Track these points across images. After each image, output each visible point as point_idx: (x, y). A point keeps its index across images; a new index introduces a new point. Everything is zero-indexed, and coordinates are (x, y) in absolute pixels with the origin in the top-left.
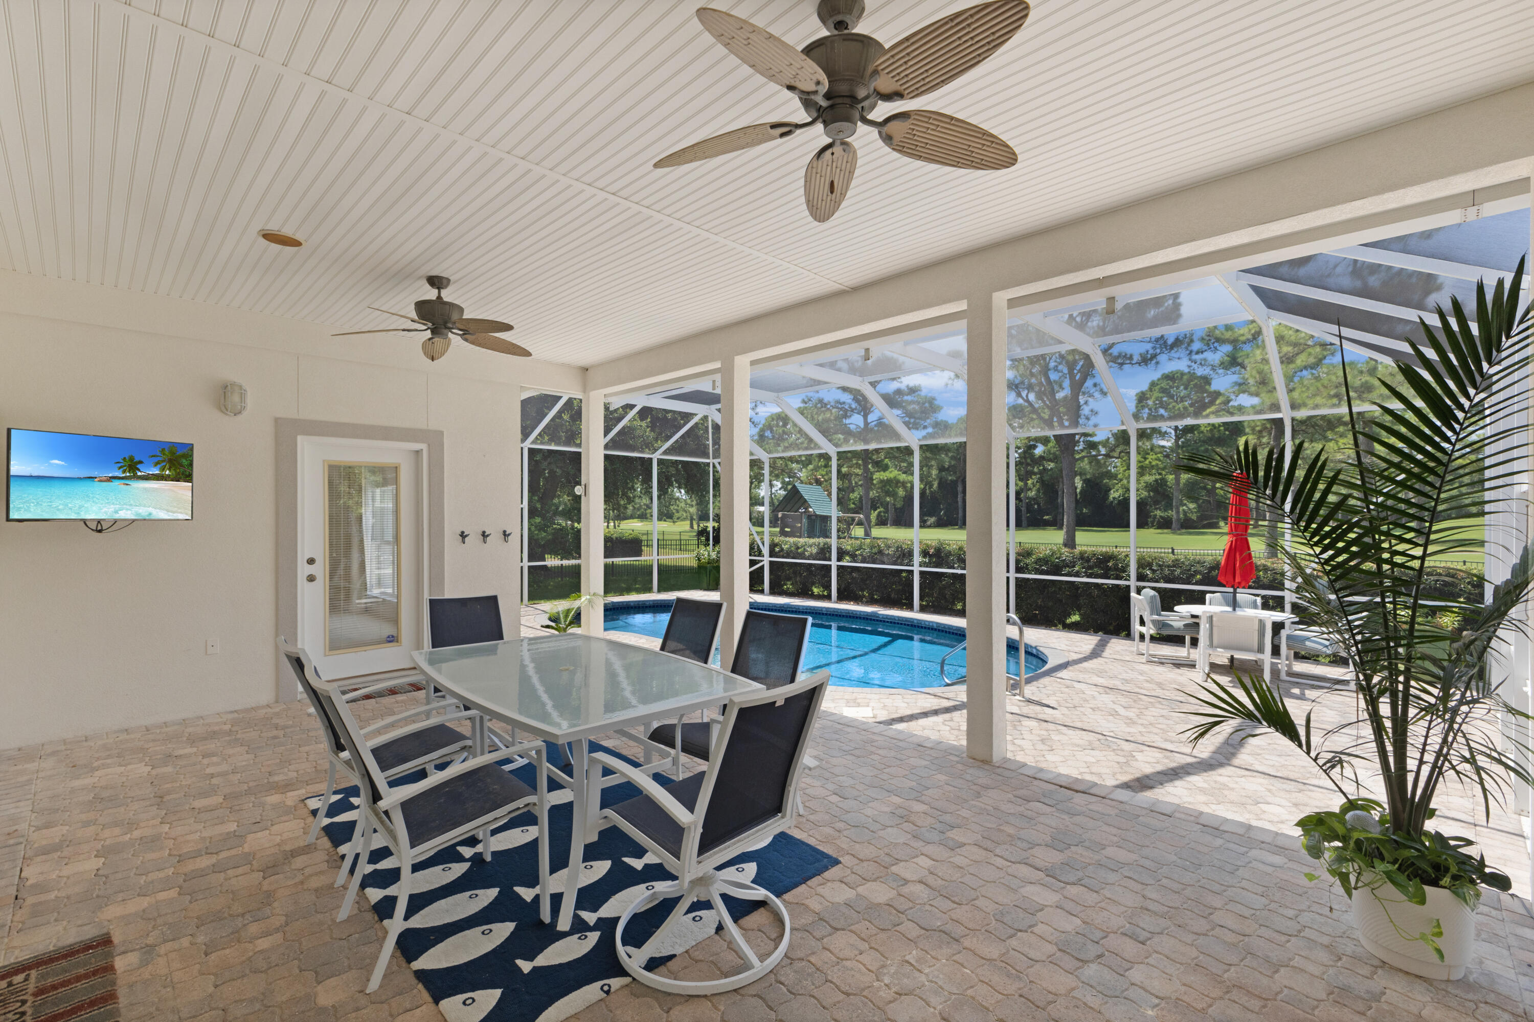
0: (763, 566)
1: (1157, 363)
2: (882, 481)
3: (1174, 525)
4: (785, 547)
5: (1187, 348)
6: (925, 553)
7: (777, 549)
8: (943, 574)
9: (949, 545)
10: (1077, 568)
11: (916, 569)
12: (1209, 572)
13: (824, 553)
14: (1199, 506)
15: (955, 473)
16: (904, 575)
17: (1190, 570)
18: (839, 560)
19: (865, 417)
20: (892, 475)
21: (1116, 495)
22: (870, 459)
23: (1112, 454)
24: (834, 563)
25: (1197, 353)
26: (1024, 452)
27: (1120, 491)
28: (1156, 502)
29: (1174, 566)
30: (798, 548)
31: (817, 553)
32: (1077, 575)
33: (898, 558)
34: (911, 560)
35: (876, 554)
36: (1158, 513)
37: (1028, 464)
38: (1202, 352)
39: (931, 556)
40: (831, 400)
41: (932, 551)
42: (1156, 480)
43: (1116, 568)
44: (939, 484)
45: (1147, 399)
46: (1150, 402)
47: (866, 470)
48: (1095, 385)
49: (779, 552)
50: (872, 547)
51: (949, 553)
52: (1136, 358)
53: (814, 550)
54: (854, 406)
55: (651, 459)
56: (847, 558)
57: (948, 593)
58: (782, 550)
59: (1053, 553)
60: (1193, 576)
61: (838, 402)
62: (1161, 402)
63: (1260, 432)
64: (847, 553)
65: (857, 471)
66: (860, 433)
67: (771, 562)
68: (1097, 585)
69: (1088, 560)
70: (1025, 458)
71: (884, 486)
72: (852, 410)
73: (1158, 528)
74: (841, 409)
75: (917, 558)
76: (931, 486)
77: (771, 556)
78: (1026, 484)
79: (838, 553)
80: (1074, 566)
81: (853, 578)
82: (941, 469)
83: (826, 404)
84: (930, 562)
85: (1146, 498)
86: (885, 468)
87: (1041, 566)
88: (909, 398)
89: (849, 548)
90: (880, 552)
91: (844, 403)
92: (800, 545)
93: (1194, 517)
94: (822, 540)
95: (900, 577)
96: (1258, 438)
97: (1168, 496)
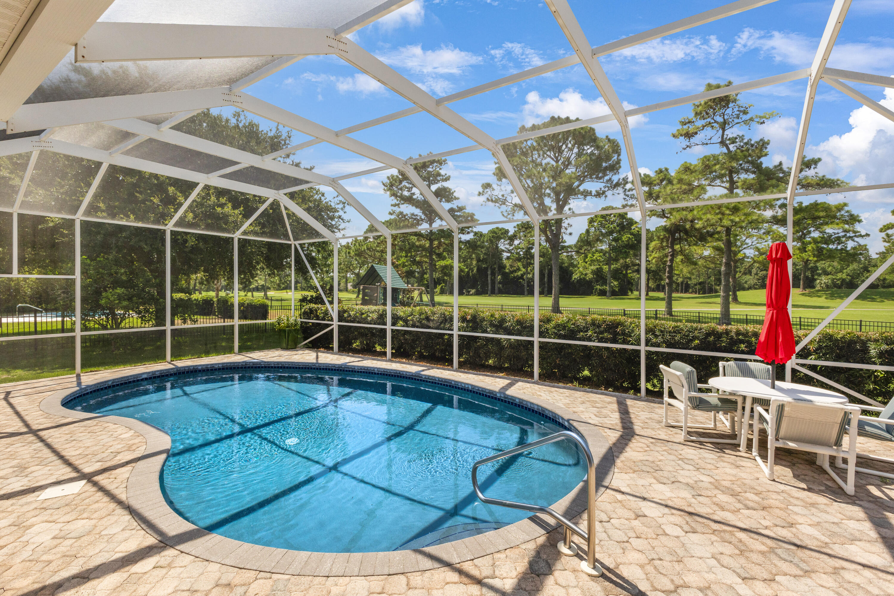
0: (332, 330)
1: (606, 196)
2: (442, 266)
3: (608, 294)
4: (352, 313)
5: (623, 188)
6: (463, 319)
7: (346, 315)
8: (478, 337)
9: (483, 312)
10: (590, 333)
11: (456, 333)
12: (706, 338)
13: (382, 318)
14: (619, 283)
15: (486, 263)
16: (446, 337)
17: (688, 336)
18: (394, 324)
19: (431, 225)
20: (448, 263)
21: (576, 277)
22: (435, 252)
23: (580, 251)
24: (389, 327)
25: (629, 191)
26: (526, 251)
27: (578, 275)
28: (597, 281)
29: (674, 332)
30: (363, 314)
31: (378, 318)
32: (589, 339)
33: (441, 323)
34: (452, 325)
35: (423, 319)
36: (598, 287)
37: (528, 259)
38: (632, 190)
39: (468, 321)
40: (408, 213)
41: (469, 317)
42: (597, 269)
43: (624, 334)
44: (477, 269)
45: (594, 222)
46: (596, 224)
47: (432, 260)
48: (570, 209)
49: (348, 317)
50: (421, 314)
51: (483, 319)
52: (594, 193)
53: (375, 316)
54: (423, 217)
55: (233, 238)
56: (401, 322)
57: (482, 352)
58: (350, 316)
59: (569, 320)
60: (691, 341)
61: (413, 214)
62: (602, 223)
63: (662, 239)
64: (401, 318)
65: (426, 260)
66: (427, 235)
67: (339, 326)
68: (608, 348)
69: (599, 326)
70: (527, 255)
71: (443, 269)
72: (422, 220)
73: (599, 295)
74: (415, 219)
75: (456, 324)
76: (472, 271)
77: (340, 321)
78: (527, 270)
79: (393, 318)
80: (587, 331)
81: (406, 339)
82: (479, 260)
83: (405, 216)
84: (467, 327)
85: (592, 278)
86: (444, 258)
87: (559, 331)
88: (458, 214)
89: (402, 314)
90: (427, 319)
91: (417, 215)
92: (363, 311)
93: (617, 290)
94: (381, 308)
95: (443, 339)
96: (661, 243)
97: (603, 278)
